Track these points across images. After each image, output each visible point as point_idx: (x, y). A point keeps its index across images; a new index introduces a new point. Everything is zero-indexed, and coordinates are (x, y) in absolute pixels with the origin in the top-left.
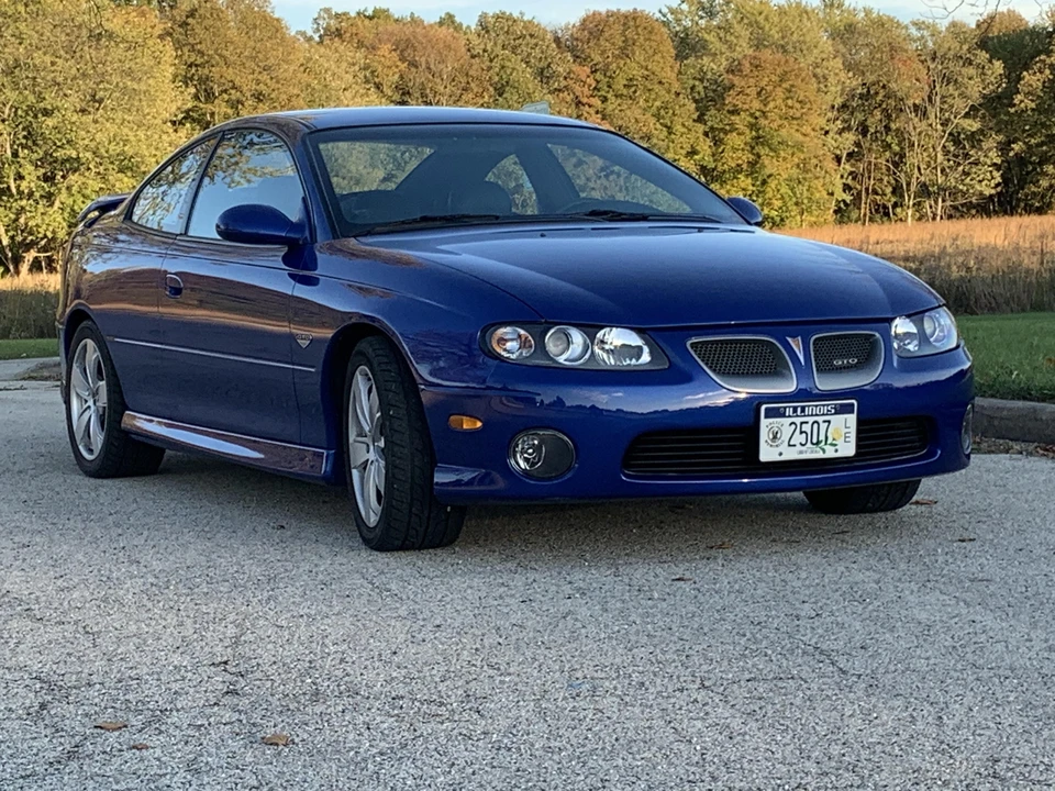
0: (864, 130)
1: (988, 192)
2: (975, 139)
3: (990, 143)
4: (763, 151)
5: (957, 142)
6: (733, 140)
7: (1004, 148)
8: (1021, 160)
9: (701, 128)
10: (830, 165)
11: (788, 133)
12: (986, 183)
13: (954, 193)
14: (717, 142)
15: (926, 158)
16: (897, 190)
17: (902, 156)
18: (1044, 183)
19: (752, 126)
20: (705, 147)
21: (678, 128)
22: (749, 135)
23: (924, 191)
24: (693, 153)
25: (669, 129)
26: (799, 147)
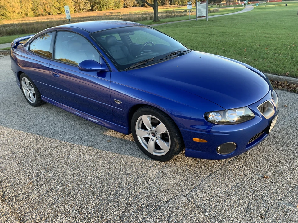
0: (75, 2)
1: (90, 9)
2: (87, 3)
3: (89, 3)
4: (65, 5)
5: (86, 3)
6: (61, 3)
7: (90, 4)
8: (92, 5)
9: (58, 2)
10: (72, 6)
11: (67, 2)
12: (89, 8)
13: (86, 9)
14: (59, 4)
15: (82, 6)
16: (80, 9)
17: (80, 5)
18: (95, 8)
19: (64, 2)
20: (58, 4)
21: (55, 2)
22: (63, 3)
23: (83, 9)
24: (57, 5)
25: (54, 2)
26: (69, 4)
